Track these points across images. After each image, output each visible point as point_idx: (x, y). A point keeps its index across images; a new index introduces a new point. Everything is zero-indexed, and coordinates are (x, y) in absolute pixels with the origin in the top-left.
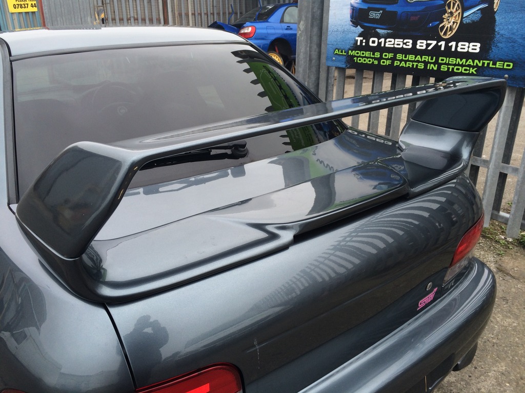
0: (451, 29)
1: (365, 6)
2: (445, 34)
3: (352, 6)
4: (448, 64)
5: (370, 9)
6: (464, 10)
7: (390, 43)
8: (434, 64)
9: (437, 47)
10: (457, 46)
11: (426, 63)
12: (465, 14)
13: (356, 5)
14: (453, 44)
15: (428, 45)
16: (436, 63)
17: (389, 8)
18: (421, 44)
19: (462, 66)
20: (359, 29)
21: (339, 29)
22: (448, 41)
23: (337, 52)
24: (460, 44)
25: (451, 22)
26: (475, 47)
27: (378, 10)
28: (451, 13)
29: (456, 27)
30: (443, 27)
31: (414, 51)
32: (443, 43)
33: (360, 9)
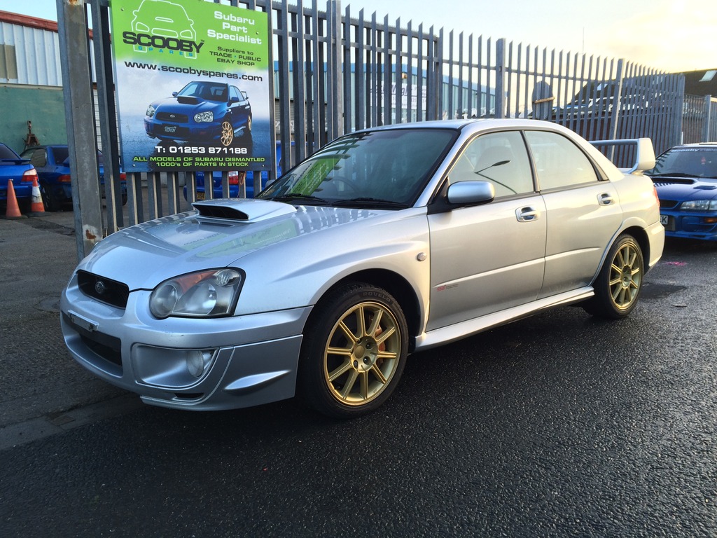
0: (229, 140)
1: (160, 123)
2: (226, 143)
3: (145, 121)
4: (232, 162)
5: (164, 125)
6: (234, 129)
7: (188, 150)
8: (223, 162)
9: (222, 152)
10: (234, 151)
11: (218, 162)
12: (235, 132)
13: (150, 121)
14: (232, 149)
15: (216, 150)
16: (224, 161)
17: (182, 125)
18: (212, 150)
19: (240, 162)
20: (157, 140)
21: (135, 140)
22: (228, 148)
23: (136, 159)
24: (236, 149)
25: (228, 136)
26: (244, 151)
27: (173, 126)
28: (227, 131)
29: (231, 139)
30: (224, 139)
31: (207, 154)
32: (225, 149)
33: (155, 124)
